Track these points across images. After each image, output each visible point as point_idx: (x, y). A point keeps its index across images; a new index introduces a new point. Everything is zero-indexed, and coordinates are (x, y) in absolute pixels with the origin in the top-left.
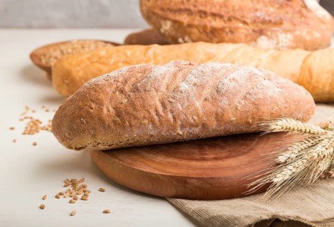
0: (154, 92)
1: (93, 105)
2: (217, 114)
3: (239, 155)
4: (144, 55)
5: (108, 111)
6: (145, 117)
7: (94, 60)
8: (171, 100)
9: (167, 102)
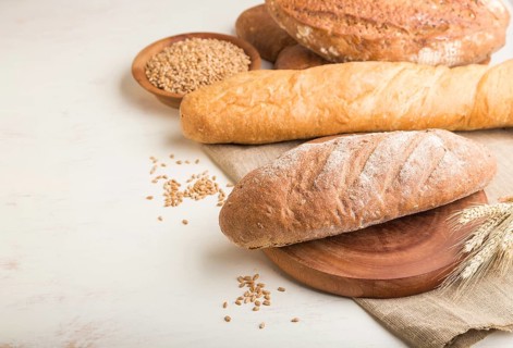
0: (333, 190)
1: (270, 209)
2: (400, 205)
3: (421, 242)
4: (290, 90)
5: (287, 213)
6: (326, 219)
7: (232, 101)
8: (352, 196)
9: (348, 200)
